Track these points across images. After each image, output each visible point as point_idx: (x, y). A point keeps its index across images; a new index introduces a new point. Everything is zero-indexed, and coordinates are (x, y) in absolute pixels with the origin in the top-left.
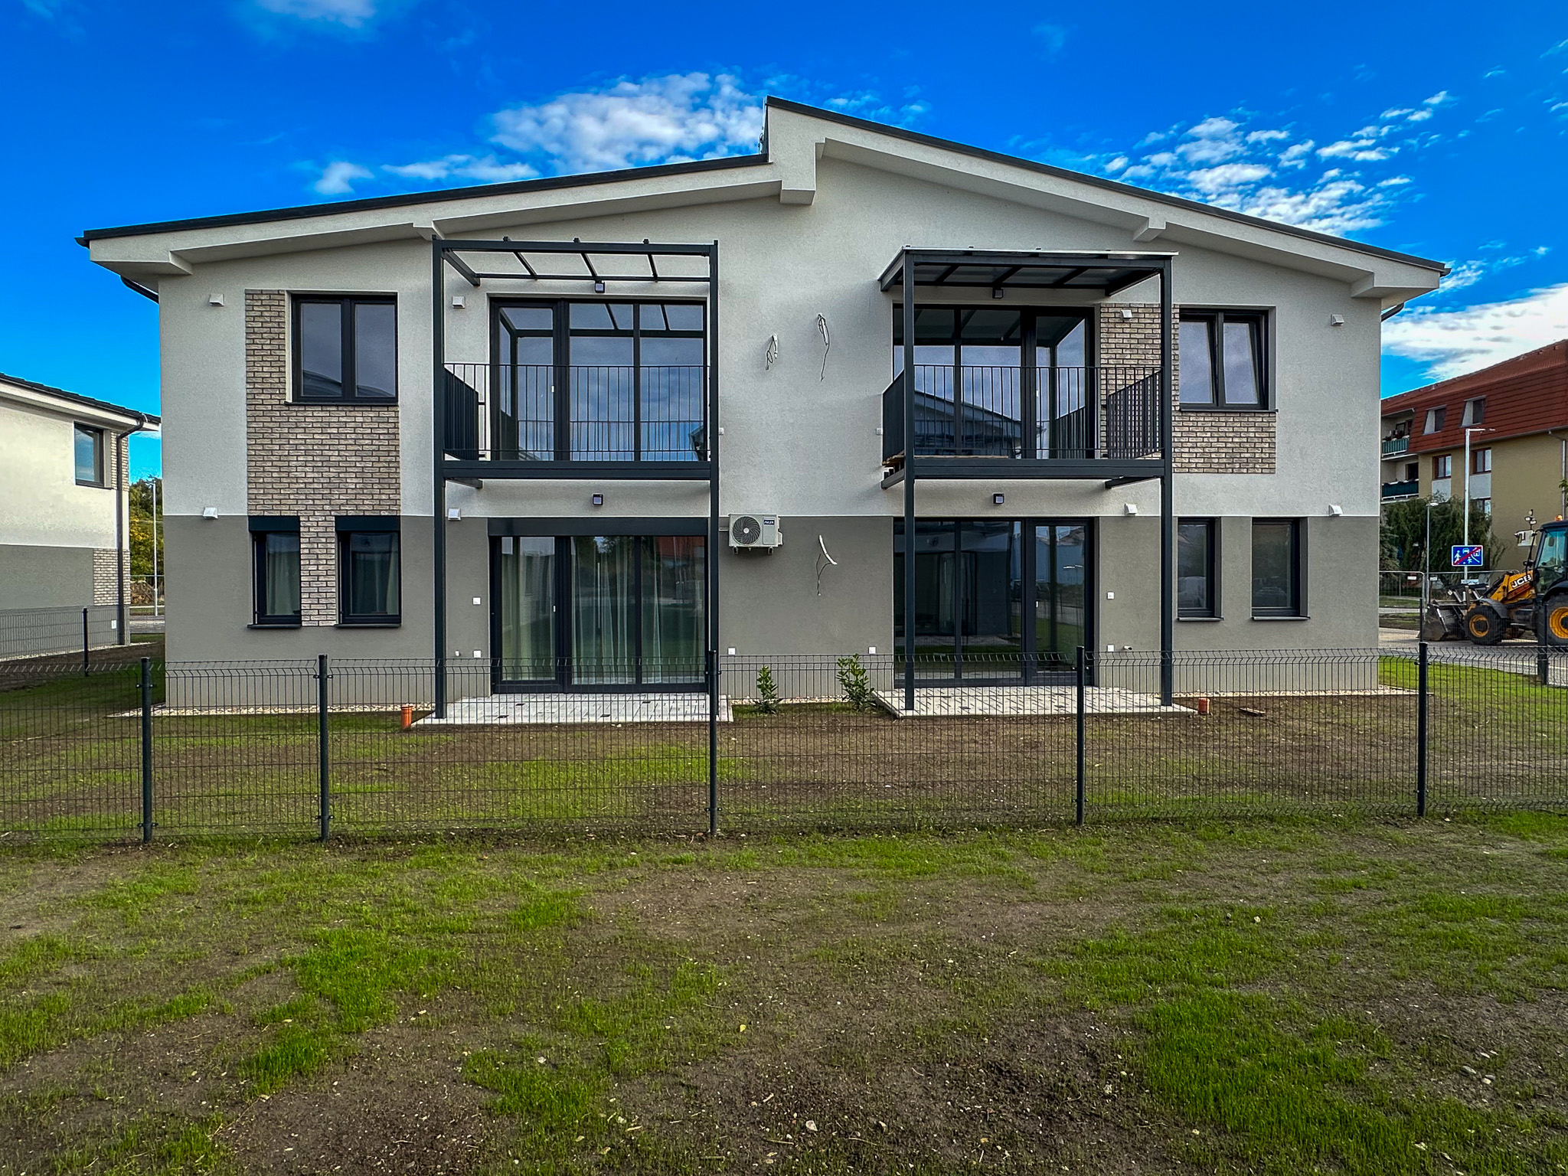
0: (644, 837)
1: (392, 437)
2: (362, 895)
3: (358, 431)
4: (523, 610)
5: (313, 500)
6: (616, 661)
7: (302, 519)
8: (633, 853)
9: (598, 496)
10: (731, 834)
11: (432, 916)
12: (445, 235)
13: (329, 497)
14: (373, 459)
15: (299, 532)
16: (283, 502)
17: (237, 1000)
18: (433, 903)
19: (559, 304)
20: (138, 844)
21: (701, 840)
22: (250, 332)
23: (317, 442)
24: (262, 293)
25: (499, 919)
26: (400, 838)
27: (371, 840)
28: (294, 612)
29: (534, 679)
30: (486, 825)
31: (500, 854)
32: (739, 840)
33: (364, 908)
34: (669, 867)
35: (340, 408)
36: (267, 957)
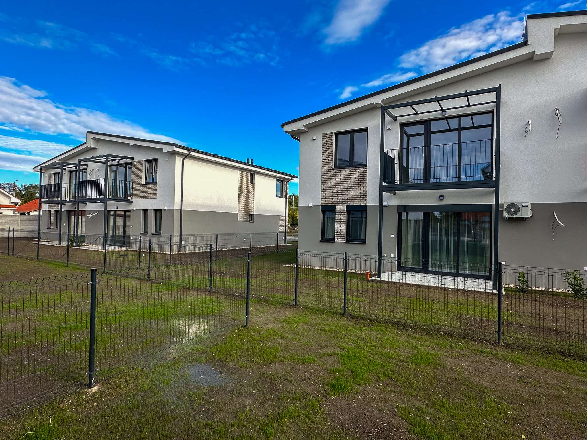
0: (465, 338)
1: (365, 177)
2: (357, 337)
3: (354, 176)
4: (409, 240)
5: (340, 200)
6: (447, 263)
7: (336, 206)
8: (461, 344)
9: (442, 196)
10: (509, 346)
11: (381, 350)
12: (385, 104)
13: (344, 199)
14: (359, 186)
15: (335, 211)
16: (331, 201)
17: (323, 362)
18: (382, 345)
19: (427, 123)
20: (293, 306)
21: (493, 345)
22: (323, 147)
23: (341, 181)
24: (327, 134)
25: (406, 357)
26: (369, 319)
27: (359, 318)
28: (333, 237)
29: (413, 267)
30: (399, 320)
31: (405, 332)
32: (513, 349)
33: (359, 341)
34: (478, 353)
35: (349, 169)
36: (330, 350)
